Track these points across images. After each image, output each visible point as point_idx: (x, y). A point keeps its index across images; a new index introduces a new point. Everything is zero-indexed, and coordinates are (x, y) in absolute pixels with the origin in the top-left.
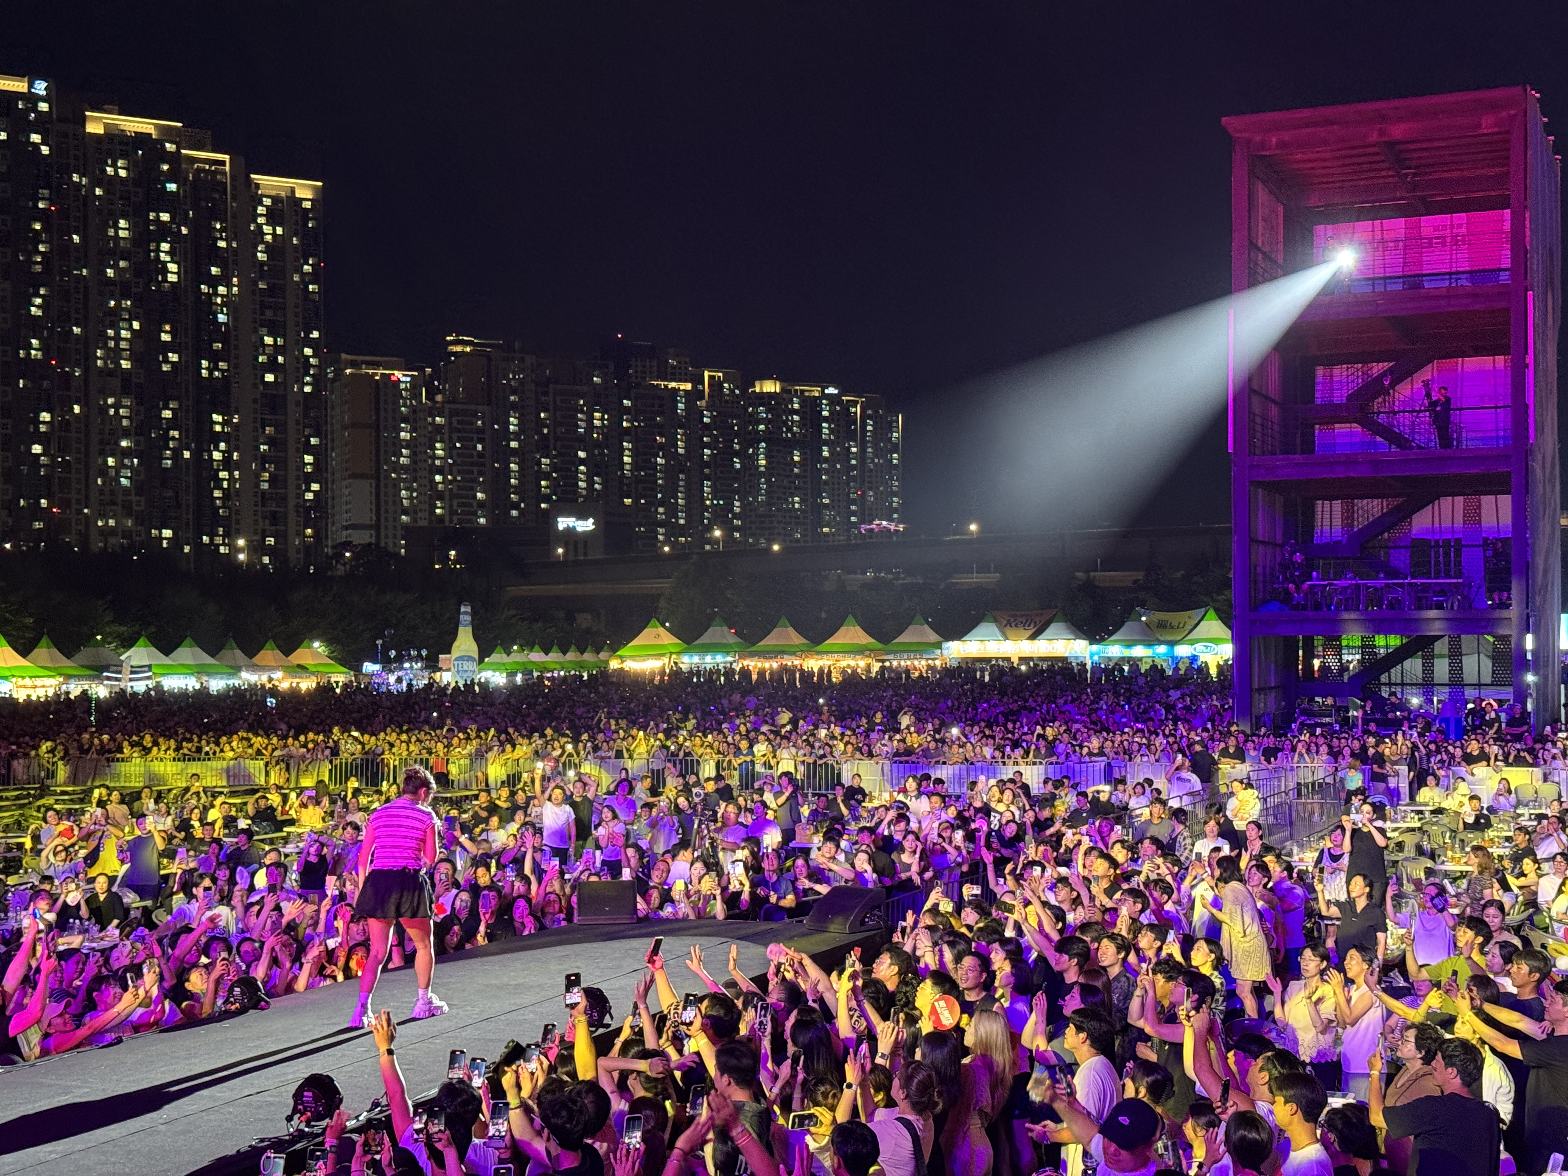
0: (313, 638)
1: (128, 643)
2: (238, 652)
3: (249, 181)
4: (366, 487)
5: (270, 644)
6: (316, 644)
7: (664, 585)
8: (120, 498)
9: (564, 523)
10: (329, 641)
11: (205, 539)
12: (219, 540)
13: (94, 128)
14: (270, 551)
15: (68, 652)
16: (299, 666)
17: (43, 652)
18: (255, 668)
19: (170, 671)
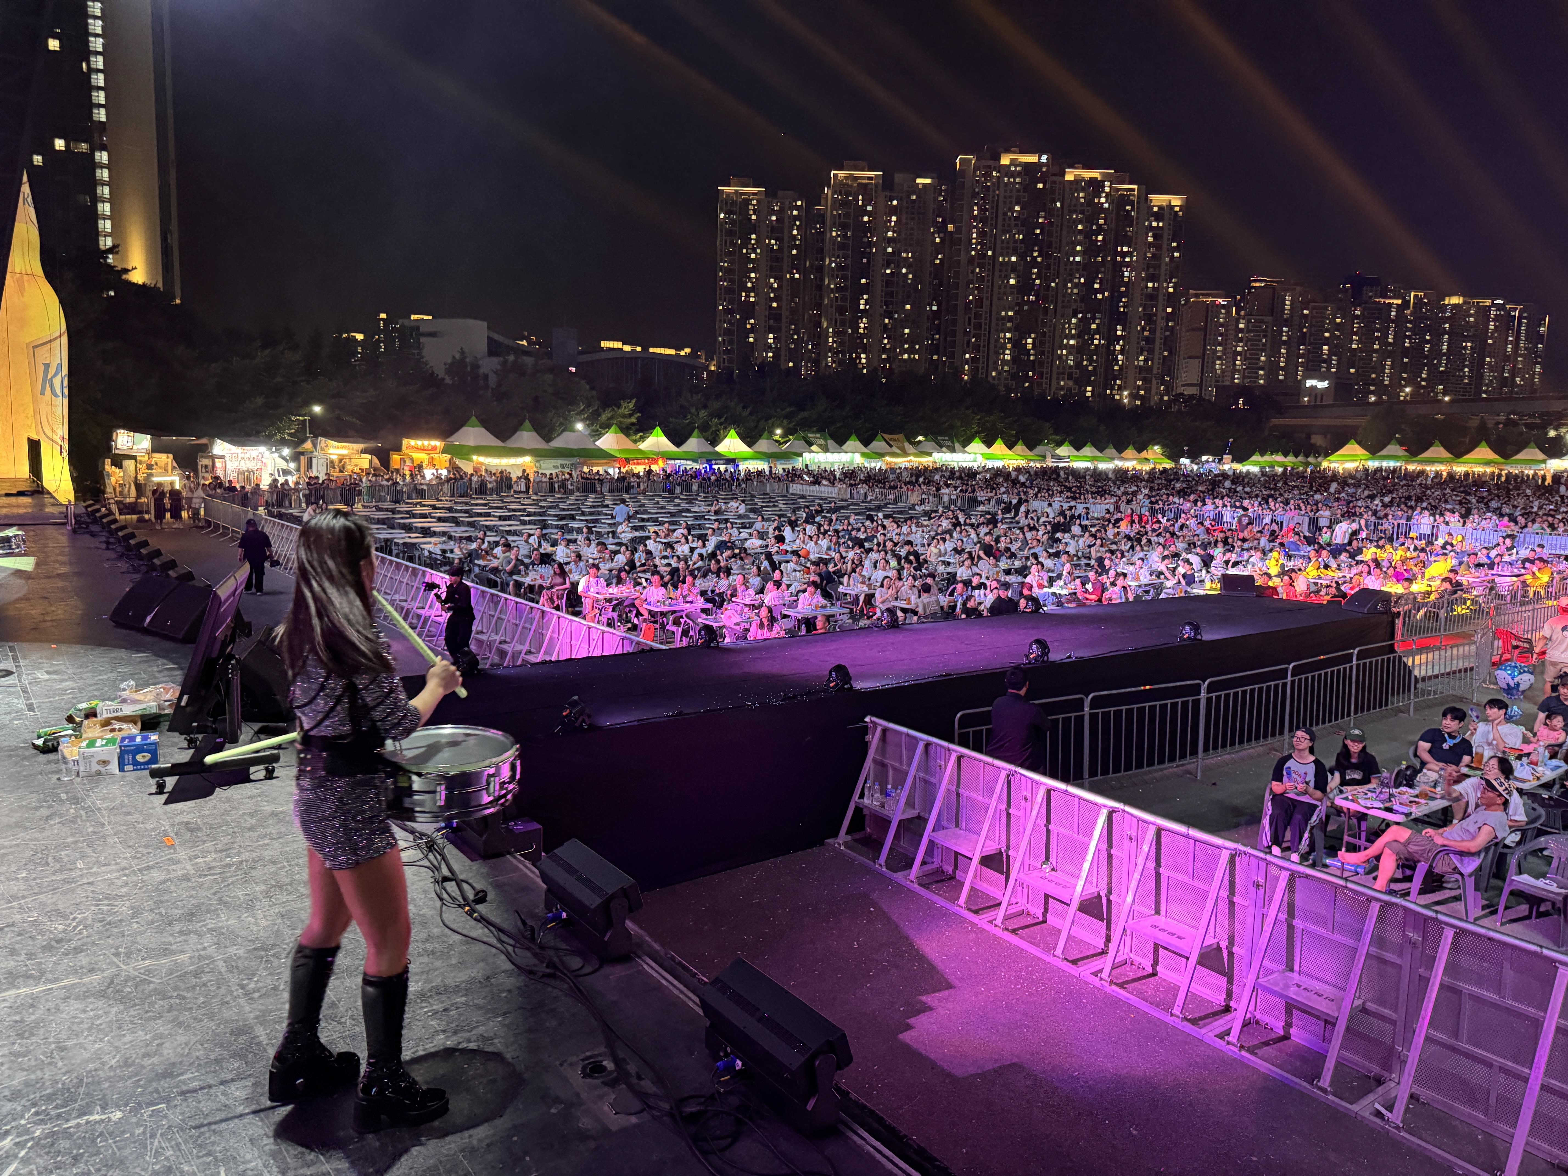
0: (1154, 445)
1: (1059, 444)
2: (1114, 451)
3: (1147, 198)
4: (1196, 364)
5: (1131, 447)
6: (1156, 448)
7: (1363, 421)
8: (1067, 370)
9: (1309, 383)
10: (1163, 446)
11: (1108, 392)
12: (1115, 392)
13: (1069, 177)
14: (1141, 398)
15: (1031, 448)
16: (1146, 459)
17: (1020, 447)
18: (1122, 459)
19: (1079, 458)
